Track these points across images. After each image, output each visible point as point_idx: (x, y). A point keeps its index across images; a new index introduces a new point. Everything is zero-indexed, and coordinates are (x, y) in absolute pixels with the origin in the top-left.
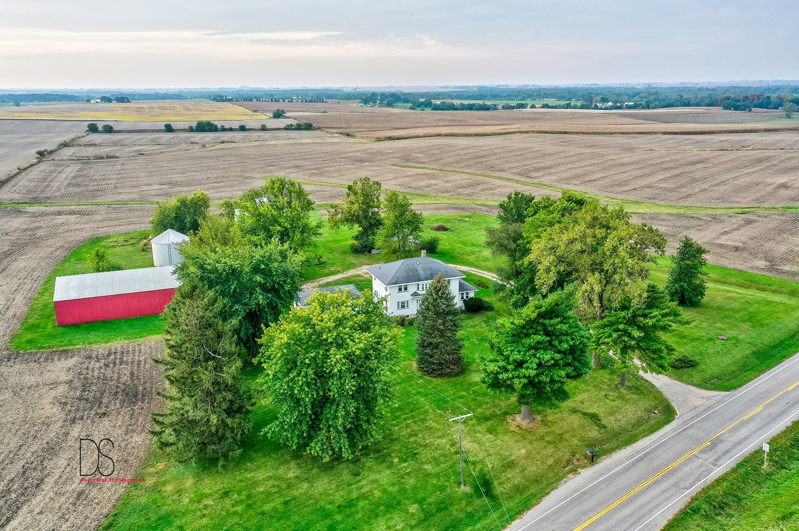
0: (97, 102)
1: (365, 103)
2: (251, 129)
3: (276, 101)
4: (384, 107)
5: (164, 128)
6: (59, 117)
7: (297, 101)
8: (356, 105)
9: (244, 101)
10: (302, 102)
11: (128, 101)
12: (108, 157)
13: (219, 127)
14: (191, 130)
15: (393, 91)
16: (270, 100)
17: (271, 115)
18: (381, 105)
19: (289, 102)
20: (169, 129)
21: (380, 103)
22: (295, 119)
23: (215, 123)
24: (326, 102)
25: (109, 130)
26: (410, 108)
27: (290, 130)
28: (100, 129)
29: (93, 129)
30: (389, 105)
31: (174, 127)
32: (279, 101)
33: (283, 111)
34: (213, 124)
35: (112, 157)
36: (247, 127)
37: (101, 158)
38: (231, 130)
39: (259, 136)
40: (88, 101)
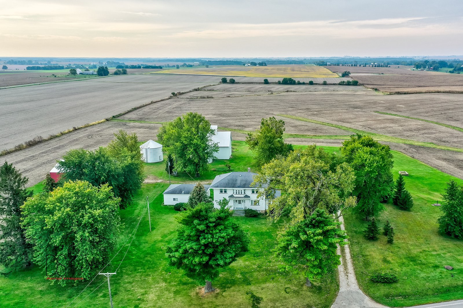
0: (249, 66)
1: (417, 68)
2: (316, 84)
3: (355, 66)
4: (431, 71)
5: (263, 81)
6: (217, 74)
7: (369, 66)
8: (410, 70)
9: (334, 65)
10: (373, 66)
11: (266, 65)
12: (208, 97)
13: (296, 82)
14: (279, 83)
15: (442, 59)
16: (351, 65)
17: (341, 75)
18: (429, 69)
19: (363, 66)
20: (266, 82)
21: (429, 68)
22: (352, 78)
23: (294, 79)
24: (390, 67)
25: (233, 82)
26: (450, 72)
27: (342, 85)
28: (228, 81)
29: (224, 81)
30: (436, 69)
31: (269, 81)
32: (357, 66)
33: (349, 73)
34: (292, 80)
35: (210, 98)
36: (314, 82)
37: (204, 98)
38: (304, 84)
39: (316, 88)
40: (244, 65)
